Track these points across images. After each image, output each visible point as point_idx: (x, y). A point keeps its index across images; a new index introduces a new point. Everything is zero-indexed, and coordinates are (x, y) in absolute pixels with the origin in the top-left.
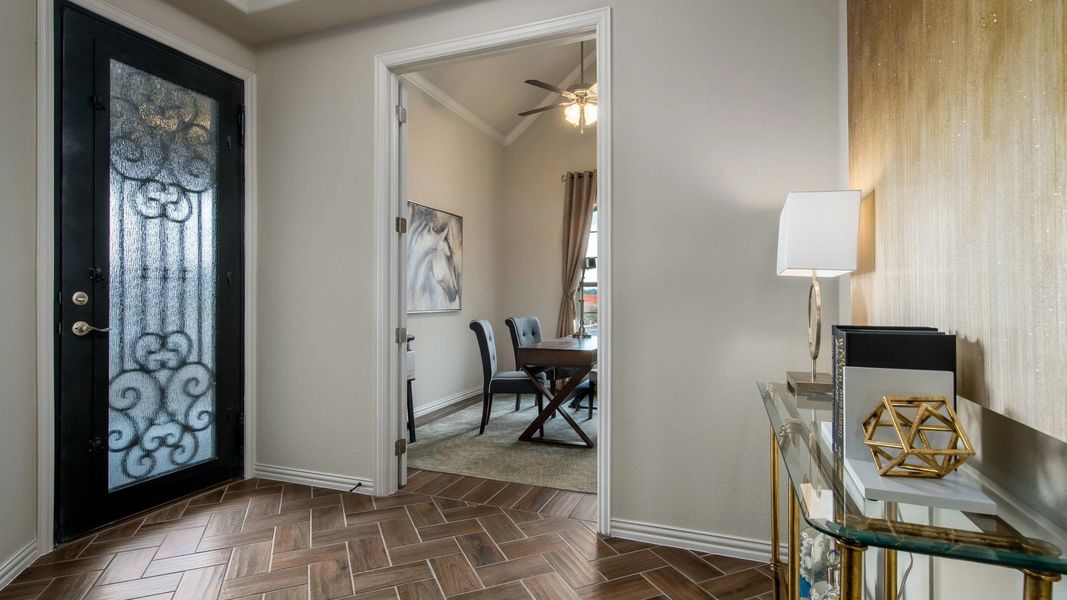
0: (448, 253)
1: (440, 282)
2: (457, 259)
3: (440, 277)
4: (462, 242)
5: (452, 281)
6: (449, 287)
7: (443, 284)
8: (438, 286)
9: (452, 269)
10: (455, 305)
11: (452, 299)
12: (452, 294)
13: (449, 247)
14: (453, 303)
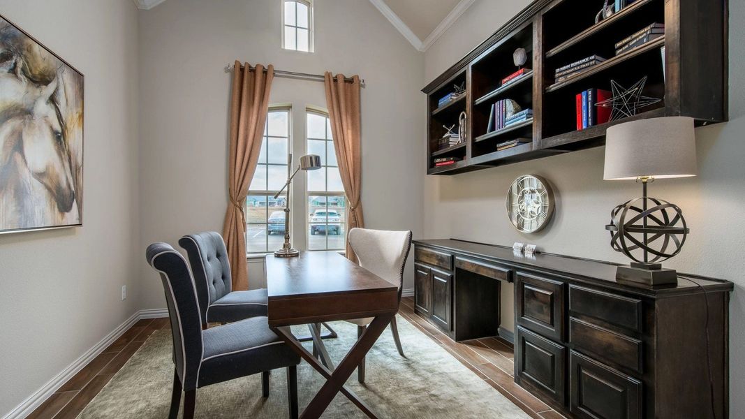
0: (57, 127)
1: (40, 176)
2: (74, 139)
3: (40, 167)
4: (82, 116)
5: (64, 177)
6: (59, 188)
7: (45, 180)
8: (36, 183)
9: (65, 156)
10: (71, 217)
11: (64, 207)
12: (65, 199)
13: (60, 117)
14: (67, 214)
